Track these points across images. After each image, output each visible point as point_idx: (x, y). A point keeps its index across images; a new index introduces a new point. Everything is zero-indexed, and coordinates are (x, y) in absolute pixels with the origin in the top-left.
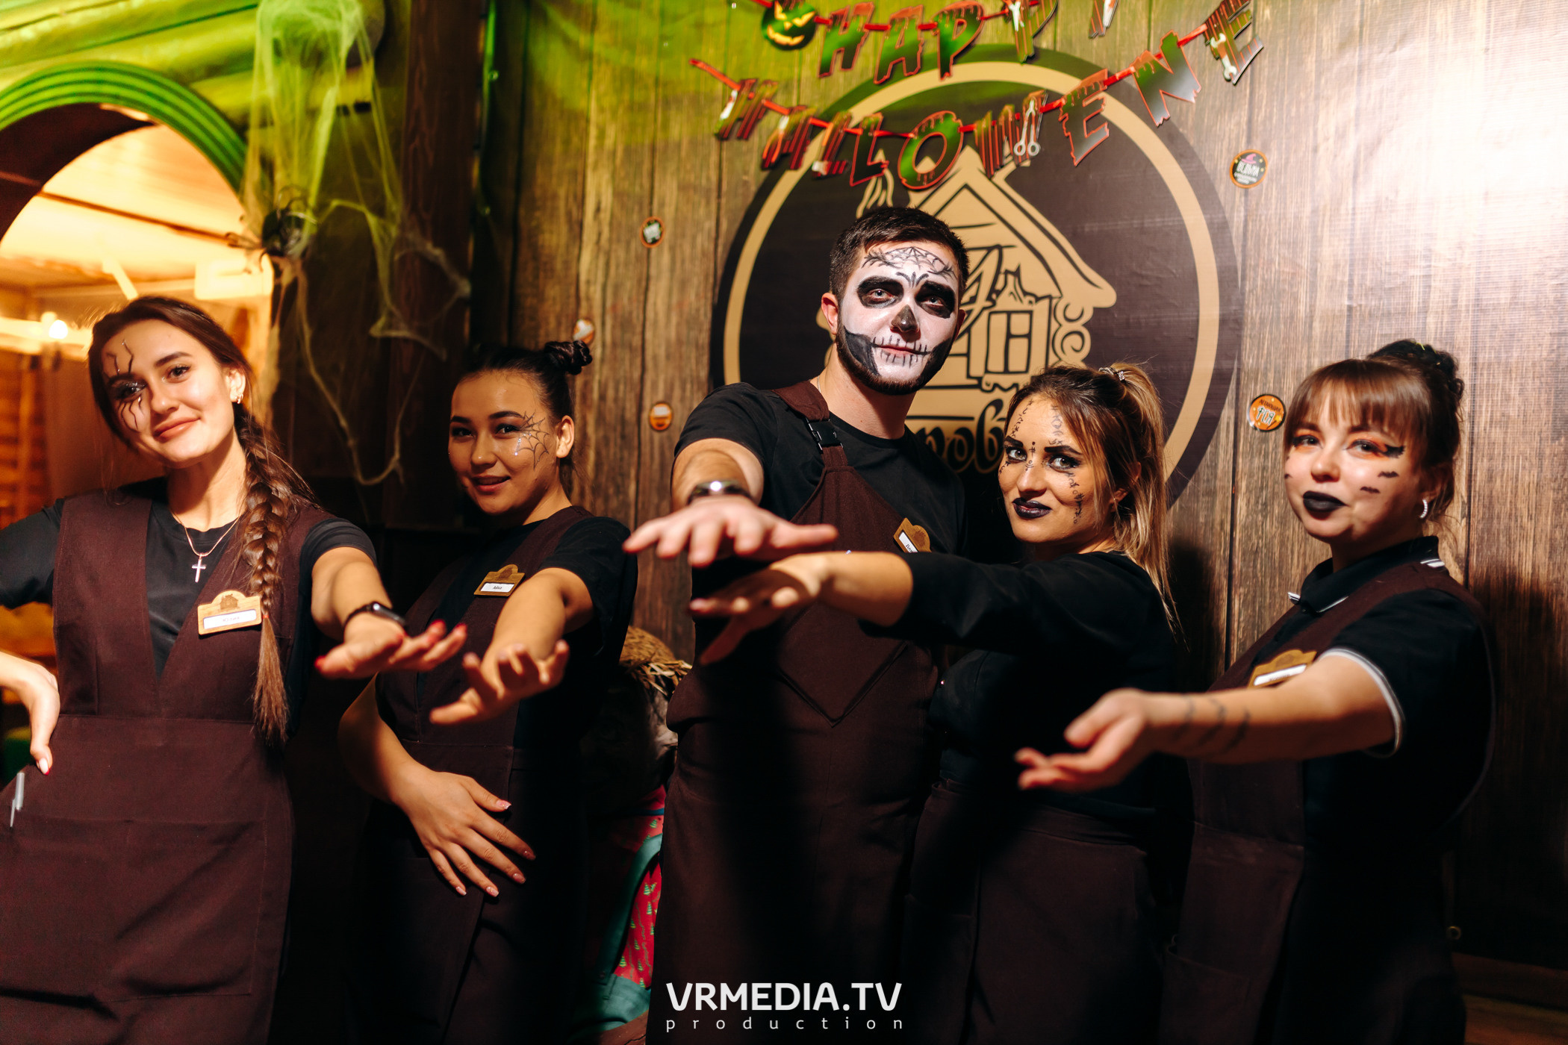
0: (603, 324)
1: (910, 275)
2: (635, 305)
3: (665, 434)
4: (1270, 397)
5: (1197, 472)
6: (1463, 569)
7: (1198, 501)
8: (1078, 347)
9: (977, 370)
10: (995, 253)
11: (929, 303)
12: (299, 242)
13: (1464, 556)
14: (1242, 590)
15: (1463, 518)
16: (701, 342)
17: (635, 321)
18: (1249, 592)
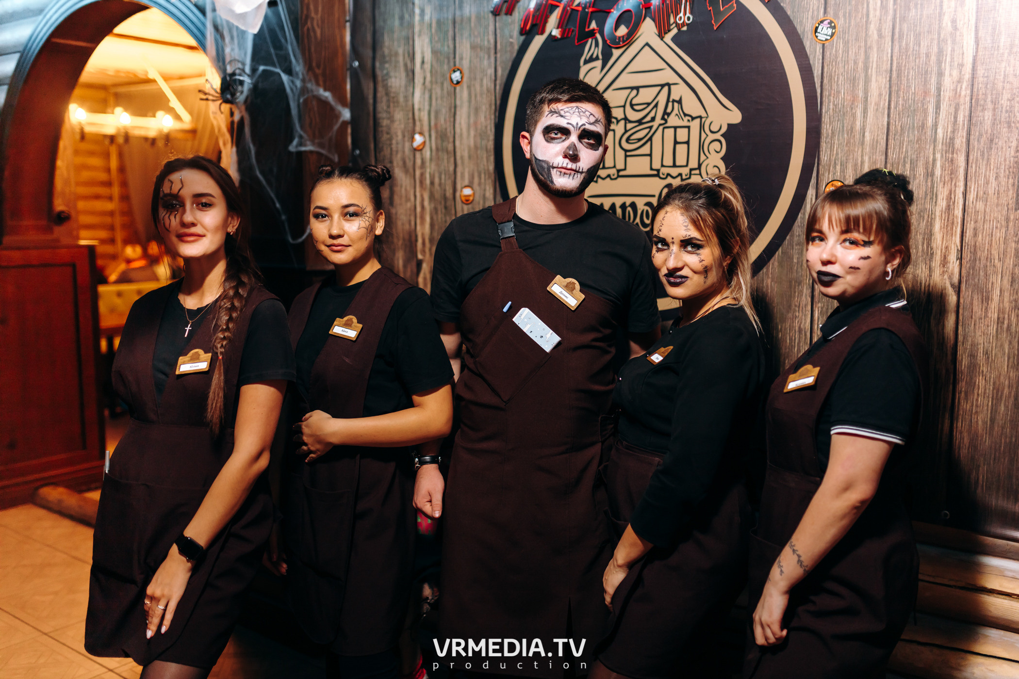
0: (430, 136)
1: (575, 124)
2: (448, 124)
3: (470, 206)
4: (838, 182)
5: (792, 230)
6: (957, 292)
7: (793, 249)
8: (718, 150)
9: (656, 165)
10: (666, 88)
11: (586, 141)
12: (243, 93)
13: (957, 284)
14: (820, 305)
15: (957, 260)
16: (489, 147)
17: (449, 134)
18: (824, 305)
